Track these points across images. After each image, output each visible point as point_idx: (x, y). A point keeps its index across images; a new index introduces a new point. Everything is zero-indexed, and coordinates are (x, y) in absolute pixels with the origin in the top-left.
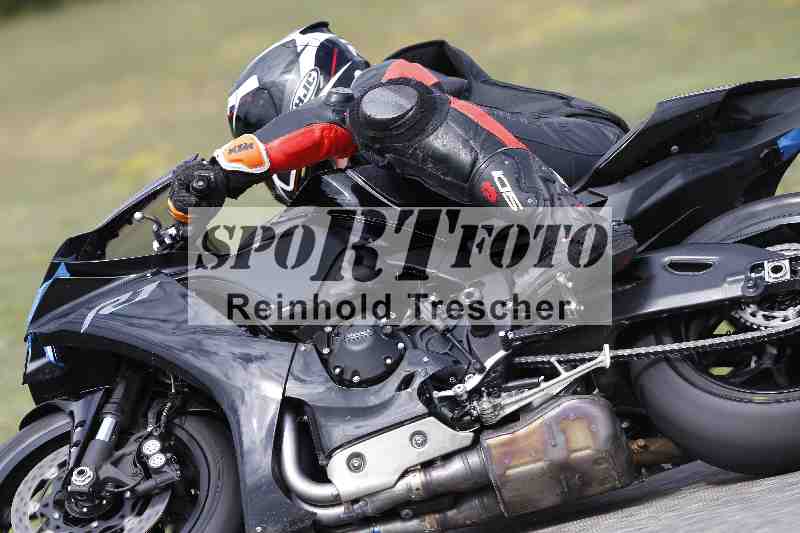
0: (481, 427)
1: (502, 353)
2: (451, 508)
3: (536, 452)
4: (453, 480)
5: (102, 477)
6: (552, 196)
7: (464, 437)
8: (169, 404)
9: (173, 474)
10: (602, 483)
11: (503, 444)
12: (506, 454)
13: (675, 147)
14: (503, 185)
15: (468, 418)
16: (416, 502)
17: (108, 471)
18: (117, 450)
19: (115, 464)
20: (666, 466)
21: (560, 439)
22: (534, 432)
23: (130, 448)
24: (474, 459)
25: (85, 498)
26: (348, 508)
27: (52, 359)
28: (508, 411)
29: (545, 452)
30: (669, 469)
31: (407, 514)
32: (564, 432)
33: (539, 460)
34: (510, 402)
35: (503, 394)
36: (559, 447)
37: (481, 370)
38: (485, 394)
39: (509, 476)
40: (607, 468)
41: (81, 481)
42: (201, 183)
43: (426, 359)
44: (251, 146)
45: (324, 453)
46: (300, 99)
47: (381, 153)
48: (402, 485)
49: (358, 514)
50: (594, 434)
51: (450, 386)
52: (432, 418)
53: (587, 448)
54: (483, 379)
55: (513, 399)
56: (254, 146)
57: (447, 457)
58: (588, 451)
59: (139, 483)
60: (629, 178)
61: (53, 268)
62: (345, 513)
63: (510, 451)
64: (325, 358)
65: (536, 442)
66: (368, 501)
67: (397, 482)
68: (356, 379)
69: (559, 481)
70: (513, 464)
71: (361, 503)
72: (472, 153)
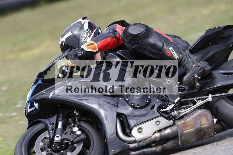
0: (175, 119)
1: (179, 98)
3: (192, 126)
4: (168, 134)
5: (63, 138)
6: (186, 54)
7: (170, 122)
9: (84, 136)
10: (208, 135)
11: (182, 124)
12: (183, 127)
13: (210, 43)
14: (173, 51)
15: (171, 117)
16: (157, 142)
17: (64, 136)
18: (64, 131)
19: (66, 134)
21: (199, 122)
22: (191, 120)
24: (174, 128)
26: (138, 144)
27: (37, 107)
28: (182, 114)
29: (194, 126)
31: (153, 145)
32: (199, 120)
33: (193, 128)
34: (183, 112)
35: (180, 110)
36: (198, 124)
37: (174, 103)
38: (175, 110)
40: (211, 130)
41: (57, 139)
42: (80, 55)
43: (158, 100)
45: (129, 128)
46: (85, 37)
47: (133, 44)
49: (141, 145)
50: (208, 120)
51: (166, 108)
52: (161, 117)
53: (206, 124)
54: (174, 106)
56: (94, 44)
57: (166, 128)
59: (74, 140)
61: (37, 81)
63: (185, 126)
64: (127, 101)
65: (191, 123)
66: (144, 142)
67: (152, 135)
68: (138, 107)
69: (197, 134)
70: (185, 129)
71: (142, 142)
72: (162, 43)
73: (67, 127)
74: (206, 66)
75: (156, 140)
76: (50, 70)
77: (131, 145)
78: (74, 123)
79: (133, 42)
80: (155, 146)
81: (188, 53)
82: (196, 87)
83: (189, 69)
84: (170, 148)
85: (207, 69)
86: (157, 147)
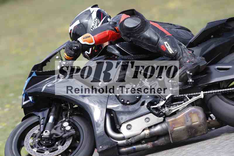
0: (165, 116)
1: (170, 95)
2: (156, 141)
3: (182, 123)
4: (158, 132)
5: (52, 133)
7: (160, 119)
8: (69, 112)
9: (73, 132)
10: (201, 132)
11: (172, 121)
12: (174, 124)
13: (212, 36)
14: (168, 46)
16: (147, 139)
17: (53, 131)
18: (55, 125)
19: (55, 129)
20: (213, 129)
21: (189, 119)
22: (181, 117)
23: (59, 125)
24: (164, 125)
25: (47, 139)
26: (127, 140)
27: (31, 100)
28: (173, 111)
29: (185, 123)
30: (214, 130)
31: (144, 142)
32: (190, 117)
33: (183, 125)
34: (174, 109)
35: (171, 107)
36: (189, 121)
37: (165, 100)
38: (166, 107)
39: (175, 130)
40: (202, 128)
41: (46, 134)
42: (76, 48)
43: (148, 97)
44: (89, 37)
45: (119, 125)
48: (143, 133)
49: (130, 142)
50: (199, 118)
51: (156, 105)
52: (151, 114)
53: (197, 122)
54: (165, 103)
55: (174, 108)
56: (90, 37)
57: (155, 125)
58: (197, 123)
59: (63, 135)
60: (199, 45)
61: (31, 73)
62: (126, 142)
63: (175, 123)
64: (118, 97)
65: (182, 120)
66: (133, 138)
67: (141, 133)
68: (128, 103)
69: (188, 132)
70: (176, 126)
71: (131, 139)
72: (157, 37)
73: (58, 121)
74: (201, 62)
75: (145, 137)
76: (49, 61)
77: (120, 142)
78: (66, 118)
79: (129, 35)
80: (145, 143)
81: (183, 47)
82: (189, 83)
83: (183, 64)
84: (162, 144)
85: (201, 65)
86: (148, 144)
